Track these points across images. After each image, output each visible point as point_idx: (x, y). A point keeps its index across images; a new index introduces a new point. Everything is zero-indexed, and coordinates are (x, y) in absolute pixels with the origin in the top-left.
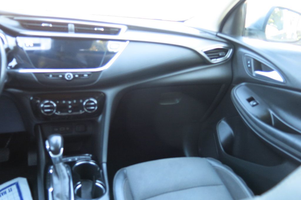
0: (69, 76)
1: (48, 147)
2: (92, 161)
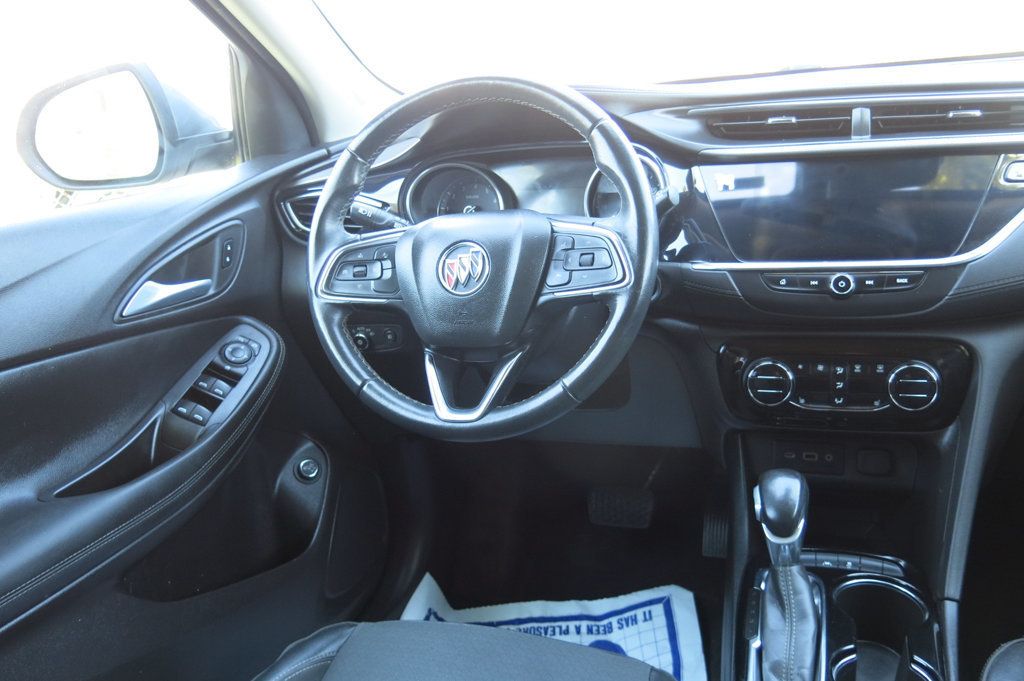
0: (842, 284)
1: (758, 507)
2: (904, 583)
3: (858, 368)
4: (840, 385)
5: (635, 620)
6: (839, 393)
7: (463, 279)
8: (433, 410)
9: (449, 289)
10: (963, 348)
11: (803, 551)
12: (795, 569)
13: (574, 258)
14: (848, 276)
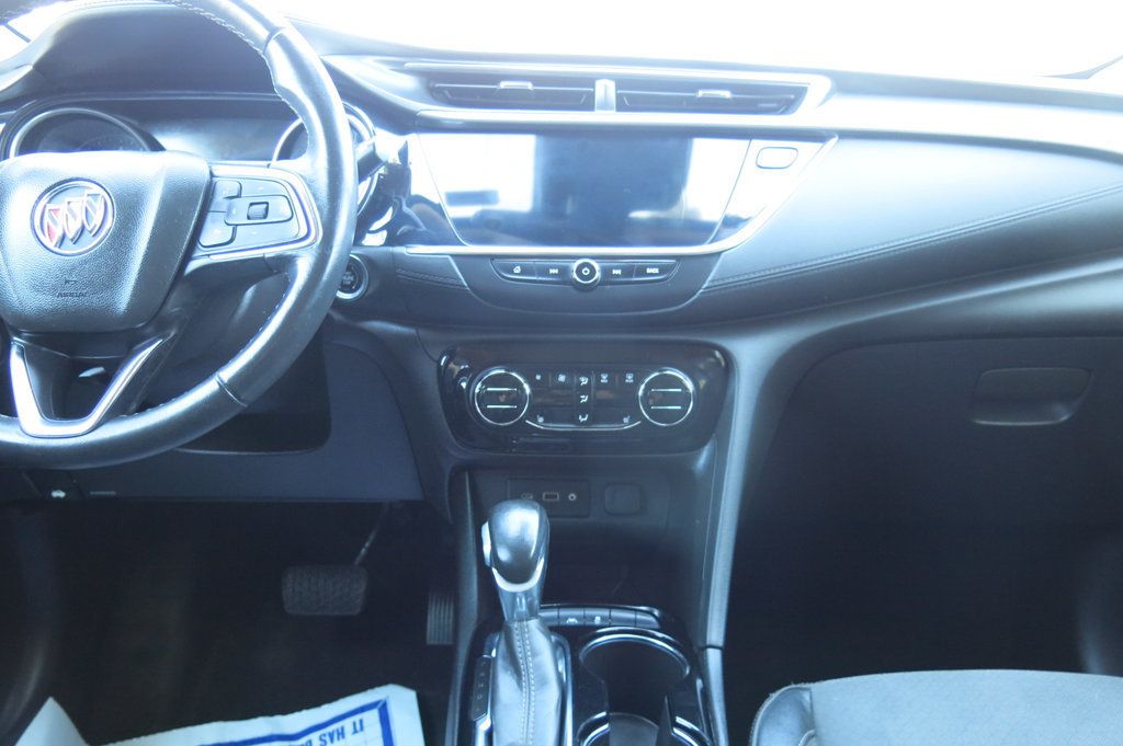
0: (586, 272)
1: (487, 549)
2: (660, 635)
3: (604, 378)
4: (584, 399)
5: (341, 734)
6: (584, 409)
7: (70, 235)
8: (18, 423)
9: (51, 246)
10: (717, 354)
11: (542, 608)
12: (533, 624)
13: (241, 209)
14: (593, 262)
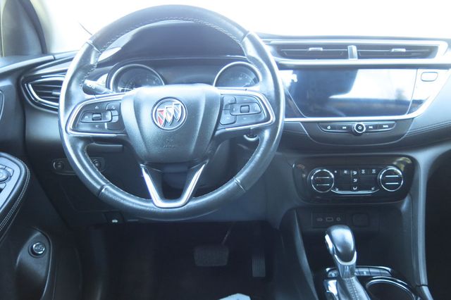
0: (360, 128)
3: (363, 171)
4: (356, 180)
6: (355, 185)
7: (170, 119)
8: (152, 202)
9: (161, 126)
13: (237, 109)
14: (362, 124)
